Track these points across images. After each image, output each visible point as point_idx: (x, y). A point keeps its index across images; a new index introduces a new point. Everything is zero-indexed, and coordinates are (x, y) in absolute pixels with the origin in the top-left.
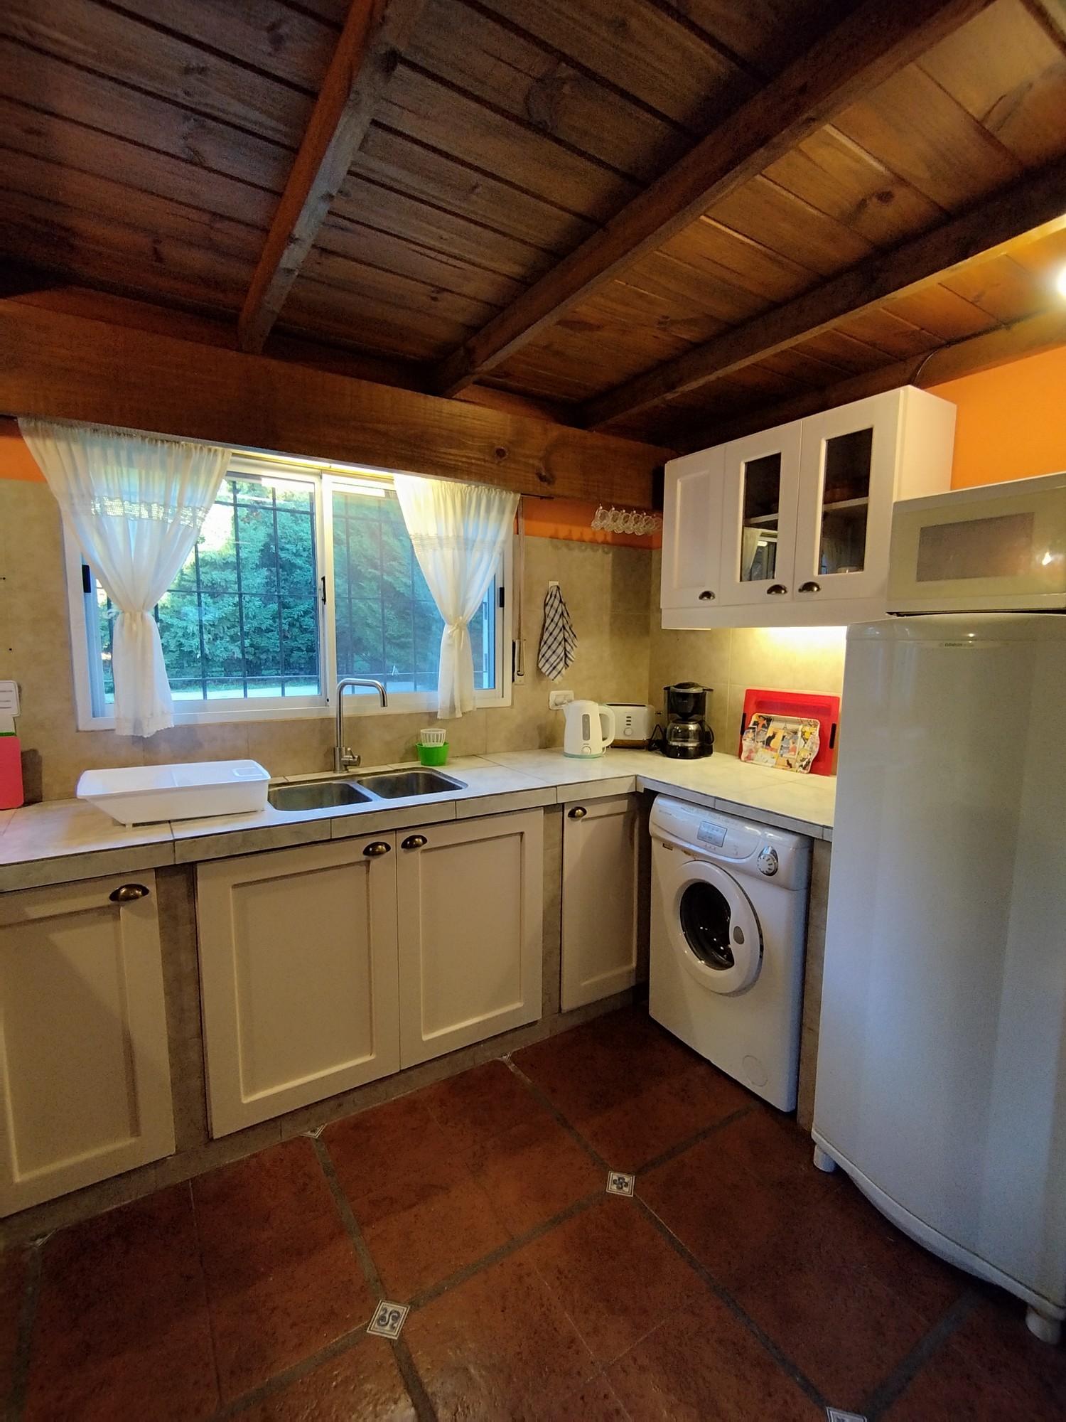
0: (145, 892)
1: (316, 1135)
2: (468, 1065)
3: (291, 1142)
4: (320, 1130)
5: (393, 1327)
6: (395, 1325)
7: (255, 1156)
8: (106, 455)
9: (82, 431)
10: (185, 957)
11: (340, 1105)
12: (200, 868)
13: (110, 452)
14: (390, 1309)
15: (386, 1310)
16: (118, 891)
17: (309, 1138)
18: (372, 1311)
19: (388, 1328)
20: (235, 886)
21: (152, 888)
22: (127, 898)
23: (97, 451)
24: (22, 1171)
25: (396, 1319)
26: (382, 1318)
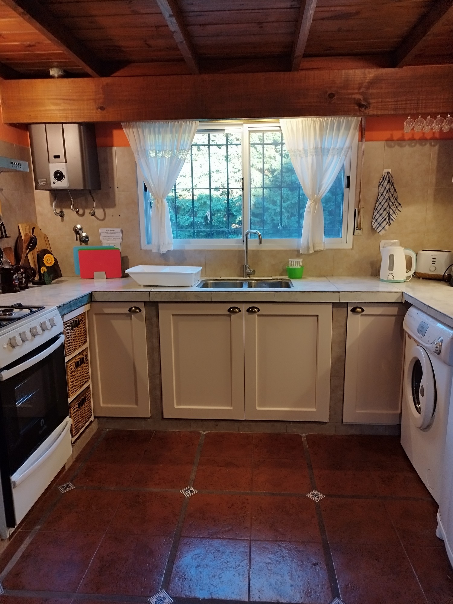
0: (140, 311)
1: (204, 433)
2: (283, 431)
3: (194, 432)
4: (206, 432)
5: (188, 494)
6: (190, 494)
7: (179, 432)
8: (150, 131)
9: (142, 124)
10: (155, 341)
11: (217, 425)
12: (160, 305)
13: (152, 130)
14: (191, 489)
15: (190, 489)
16: (132, 308)
17: (201, 433)
18: (185, 487)
19: (187, 493)
20: (173, 315)
21: (143, 310)
22: (135, 312)
23: (146, 131)
24: (103, 403)
25: (191, 492)
26: (187, 490)
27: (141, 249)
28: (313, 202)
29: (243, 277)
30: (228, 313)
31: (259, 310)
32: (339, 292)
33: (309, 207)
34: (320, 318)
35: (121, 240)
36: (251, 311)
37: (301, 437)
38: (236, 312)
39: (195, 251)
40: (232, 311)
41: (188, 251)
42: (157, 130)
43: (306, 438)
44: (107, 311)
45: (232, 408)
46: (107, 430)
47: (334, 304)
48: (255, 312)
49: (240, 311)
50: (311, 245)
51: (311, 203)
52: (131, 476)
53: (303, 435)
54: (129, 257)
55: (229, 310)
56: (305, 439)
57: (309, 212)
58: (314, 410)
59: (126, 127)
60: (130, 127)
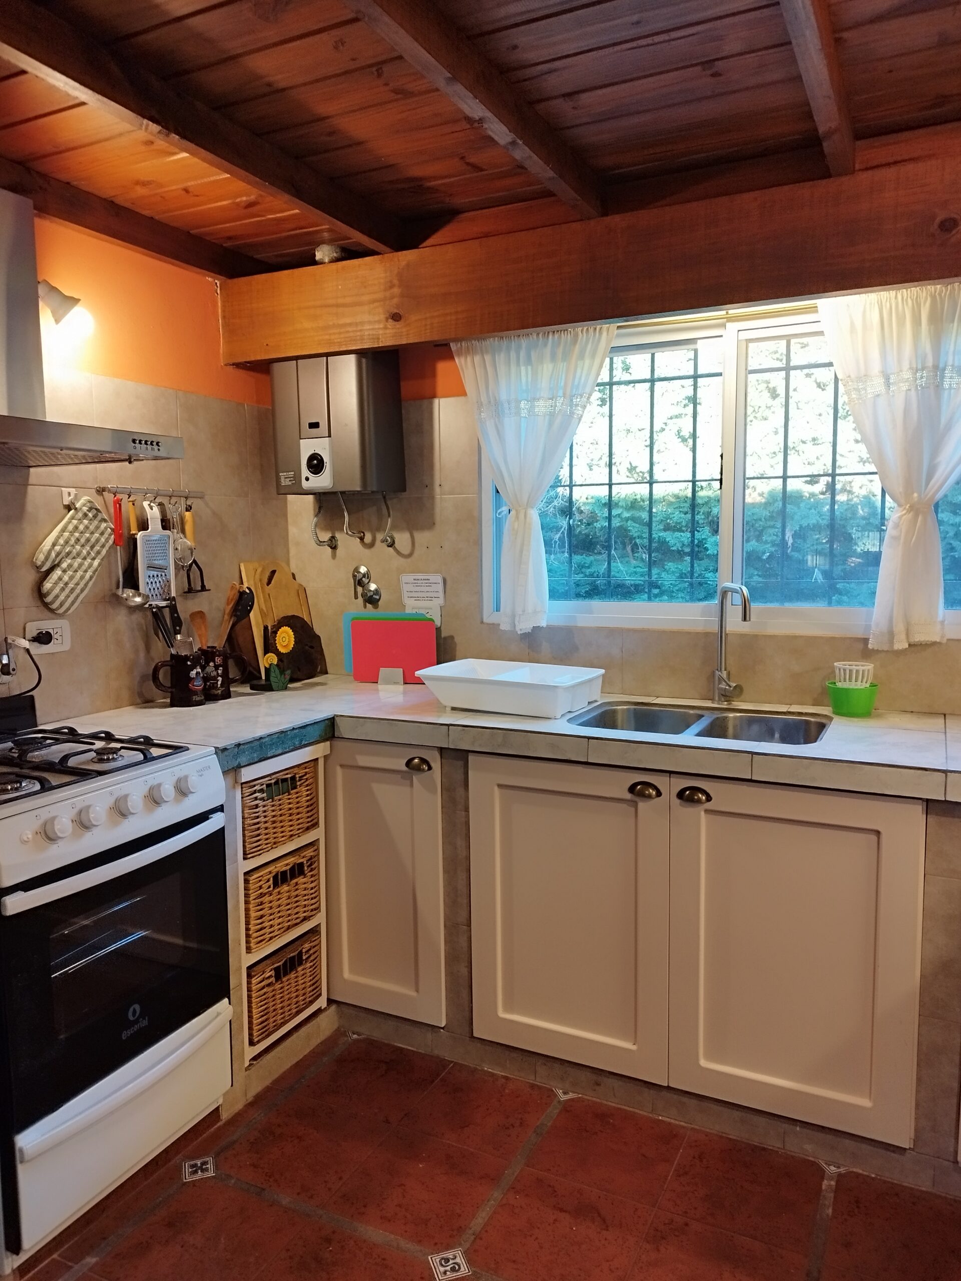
0: (430, 768)
1: (564, 1098)
2: (773, 1142)
3: (539, 1088)
4: (571, 1096)
5: (445, 1273)
6: (448, 1273)
7: (507, 1078)
8: (509, 359)
9: (492, 342)
10: (460, 842)
11: (598, 1084)
12: (471, 758)
13: (513, 354)
14: (458, 1260)
15: (455, 1257)
16: (414, 758)
17: (555, 1096)
18: (448, 1248)
19: (442, 1269)
20: (500, 786)
21: (436, 765)
22: (418, 769)
23: (501, 358)
24: (352, 971)
25: (453, 1270)
26: (447, 1260)
27: (482, 622)
28: (909, 511)
29: (712, 700)
30: (629, 796)
31: (709, 798)
32: (945, 772)
33: (897, 526)
34: (884, 837)
35: (441, 601)
36: (688, 796)
37: (821, 1174)
38: (650, 797)
39: (599, 629)
40: (639, 791)
41: (582, 629)
42: (522, 354)
43: (837, 1182)
44: (363, 761)
45: (634, 1048)
46: (355, 1036)
47: (930, 805)
48: (699, 801)
49: (659, 794)
50: (900, 628)
51: (902, 516)
52: (341, 1178)
53: (832, 1168)
54: (457, 639)
55: (632, 789)
56: (833, 1183)
57: (895, 538)
58: (866, 1103)
59: (460, 354)
60: (469, 351)
